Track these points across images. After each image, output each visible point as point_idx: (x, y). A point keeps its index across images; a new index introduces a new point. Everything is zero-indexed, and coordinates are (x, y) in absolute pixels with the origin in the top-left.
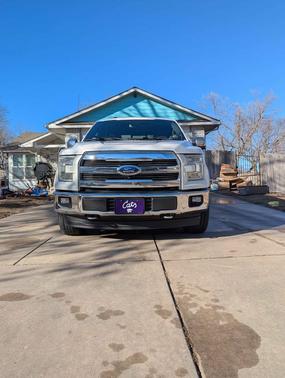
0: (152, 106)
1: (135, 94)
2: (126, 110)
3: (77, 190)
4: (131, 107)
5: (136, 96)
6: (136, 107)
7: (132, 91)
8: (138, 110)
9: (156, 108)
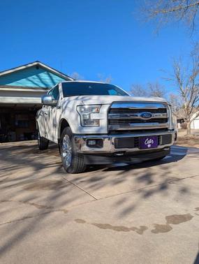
0: (51, 77)
1: (38, 67)
2: (30, 78)
3: (106, 132)
4: (34, 76)
5: (38, 69)
6: (38, 76)
7: (36, 63)
8: (40, 79)
9: (54, 78)
